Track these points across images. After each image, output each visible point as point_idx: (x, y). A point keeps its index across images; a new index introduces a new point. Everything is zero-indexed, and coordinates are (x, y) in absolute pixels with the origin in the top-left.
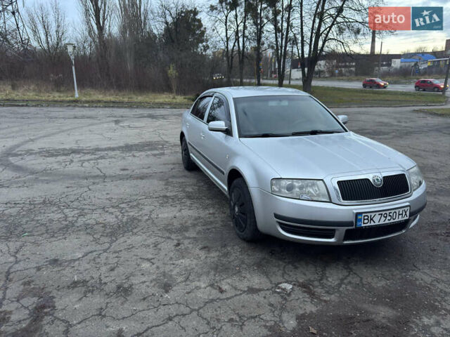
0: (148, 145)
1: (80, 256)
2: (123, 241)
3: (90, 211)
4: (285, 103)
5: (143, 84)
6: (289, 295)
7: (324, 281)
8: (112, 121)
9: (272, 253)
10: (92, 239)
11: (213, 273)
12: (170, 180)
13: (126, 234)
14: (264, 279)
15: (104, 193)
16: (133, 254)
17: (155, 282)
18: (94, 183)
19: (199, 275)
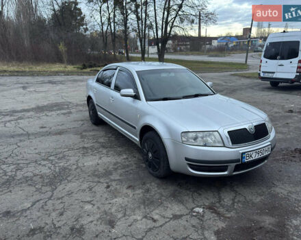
0: (55, 106)
1: (29, 206)
2: (63, 189)
3: (25, 166)
4: (173, 74)
5: (38, 57)
6: (203, 216)
7: (222, 202)
8: (20, 87)
9: (180, 185)
10: (34, 189)
11: (142, 207)
12: (84, 134)
13: (63, 182)
14: (182, 207)
15: (32, 148)
16: (74, 199)
17: (100, 221)
18: (21, 141)
19: (133, 210)
